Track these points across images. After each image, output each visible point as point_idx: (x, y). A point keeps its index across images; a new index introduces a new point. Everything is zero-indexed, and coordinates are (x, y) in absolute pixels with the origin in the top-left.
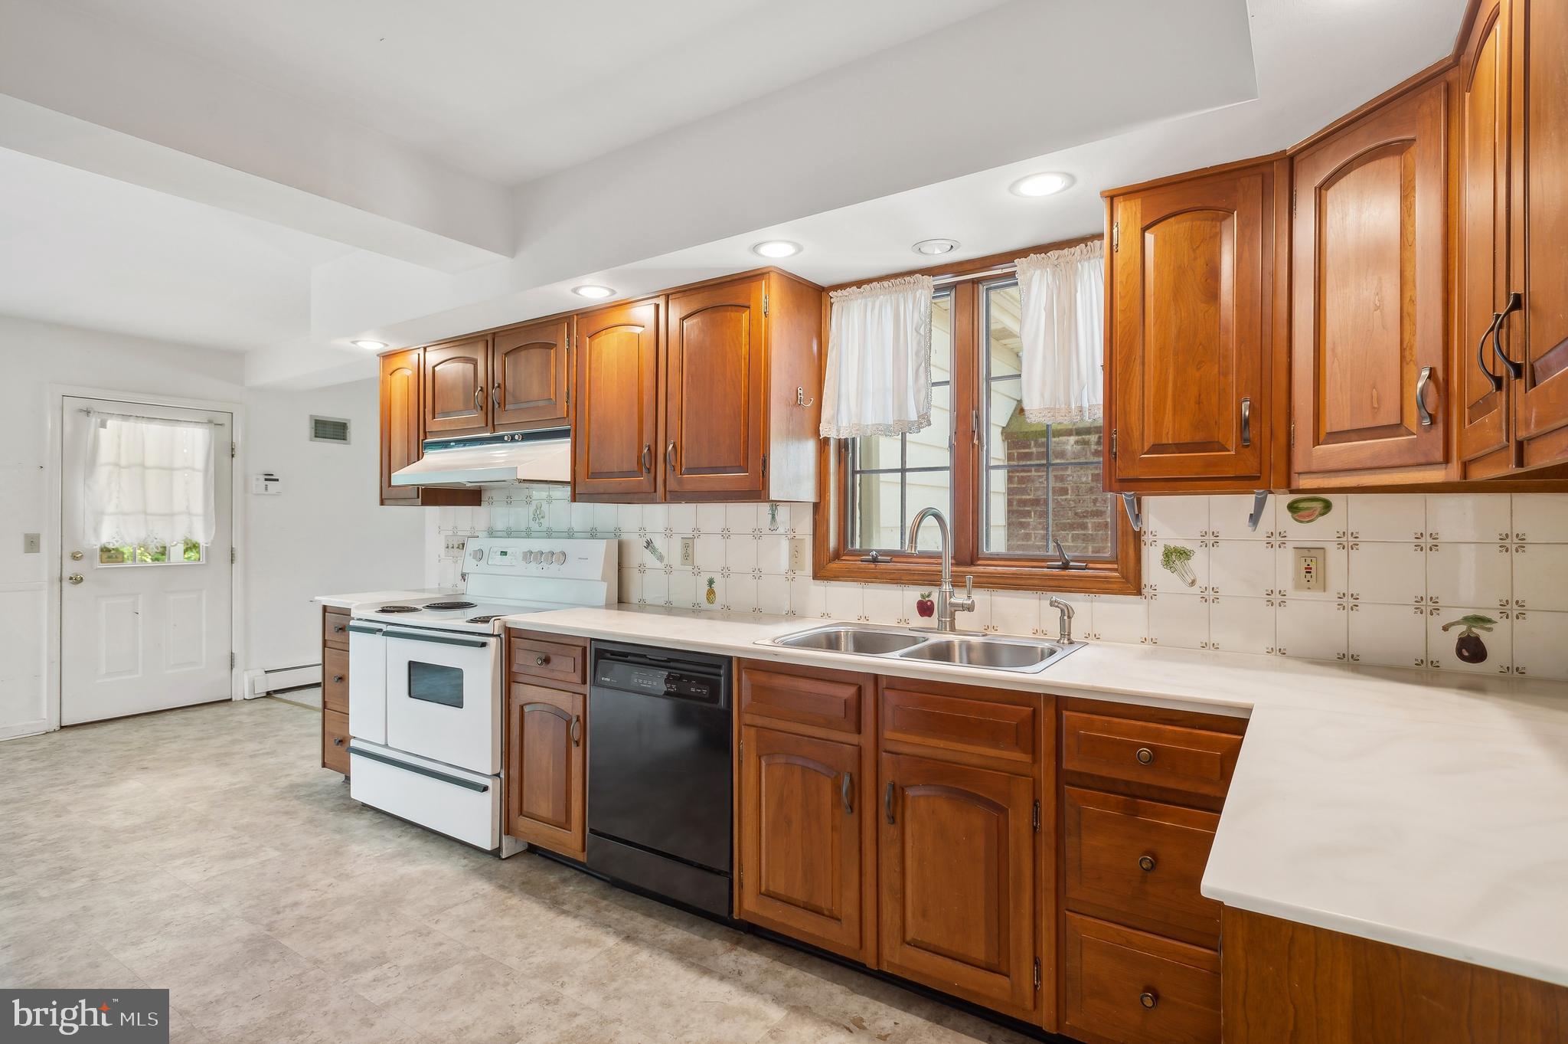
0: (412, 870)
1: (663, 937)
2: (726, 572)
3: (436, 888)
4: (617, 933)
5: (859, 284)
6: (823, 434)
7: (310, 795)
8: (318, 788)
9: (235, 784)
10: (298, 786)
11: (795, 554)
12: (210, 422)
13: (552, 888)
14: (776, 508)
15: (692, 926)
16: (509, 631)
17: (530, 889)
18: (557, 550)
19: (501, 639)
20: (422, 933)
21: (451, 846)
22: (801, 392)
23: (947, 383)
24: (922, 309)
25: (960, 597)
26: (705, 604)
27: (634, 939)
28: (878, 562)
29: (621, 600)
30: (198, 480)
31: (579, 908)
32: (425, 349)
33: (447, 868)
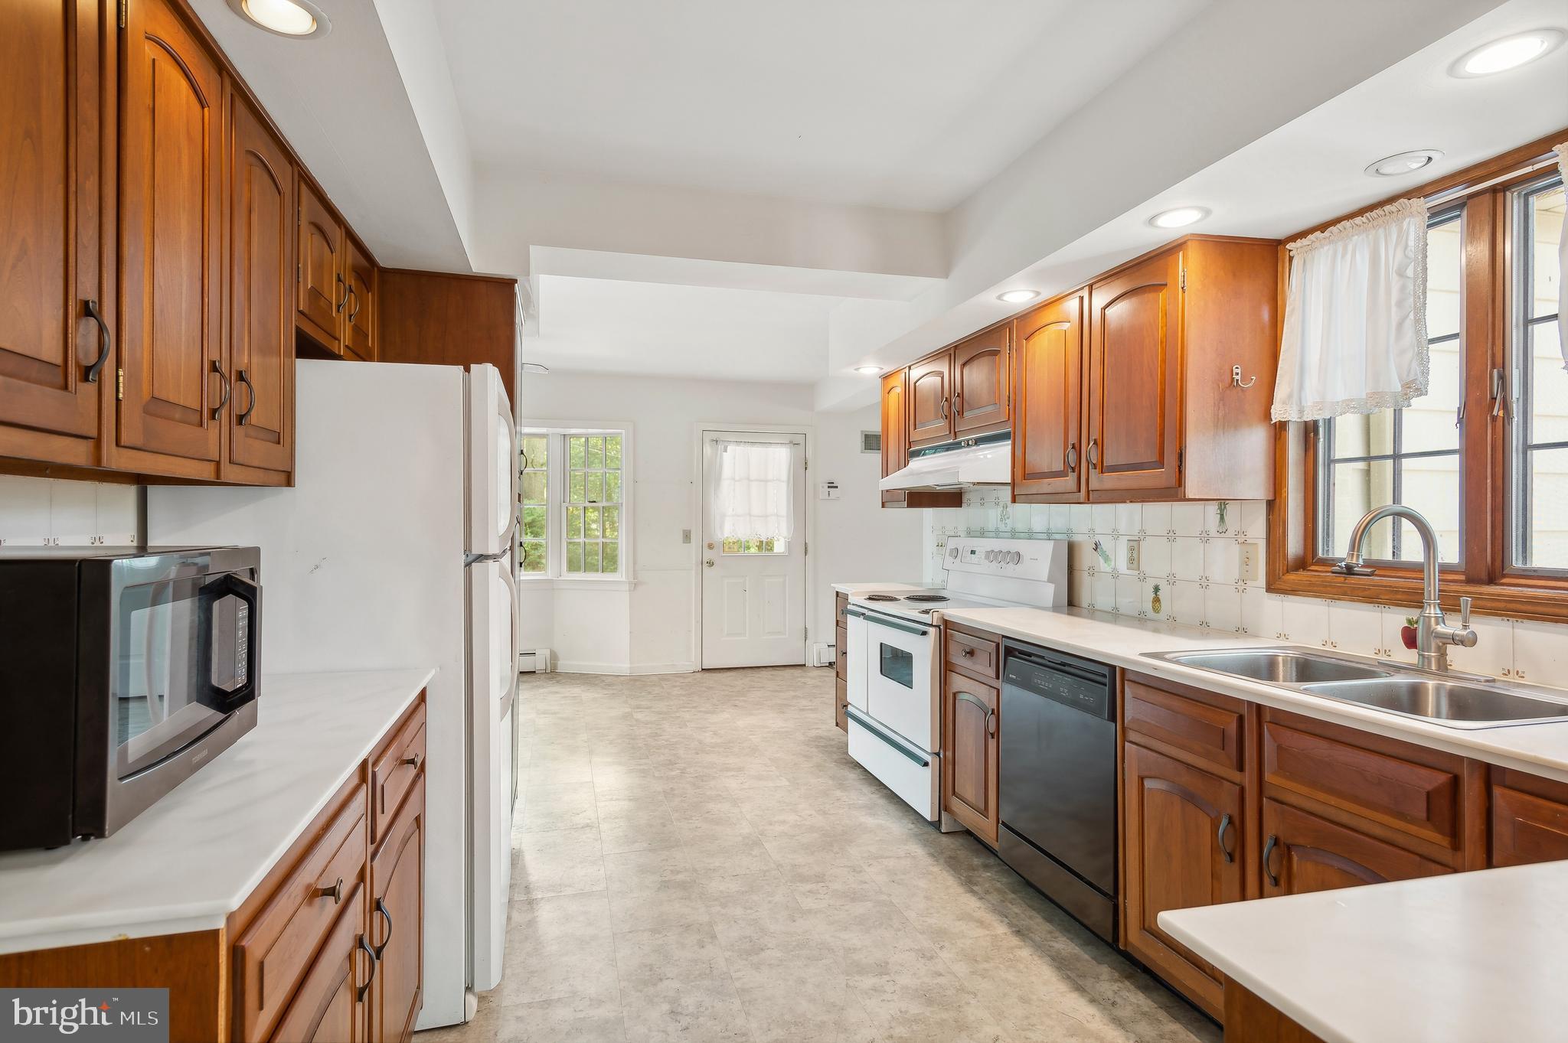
0: (870, 821)
1: (1052, 944)
2: (1172, 579)
3: (880, 840)
4: (1010, 925)
5: (1323, 227)
6: (1277, 415)
7: (826, 747)
8: (833, 743)
9: (783, 728)
10: (821, 737)
11: (1246, 561)
12: (791, 442)
13: (973, 869)
14: (1225, 507)
15: (1088, 945)
16: (946, 622)
17: (953, 864)
18: (1013, 550)
19: (940, 628)
20: (855, 870)
21: (906, 811)
22: (1239, 371)
23: (1455, 336)
24: (1411, 243)
25: (1452, 626)
26: (1151, 614)
27: (1023, 935)
28: (1354, 574)
29: (1071, 603)
30: (784, 487)
31: (987, 892)
32: (910, 367)
33: (895, 826)
